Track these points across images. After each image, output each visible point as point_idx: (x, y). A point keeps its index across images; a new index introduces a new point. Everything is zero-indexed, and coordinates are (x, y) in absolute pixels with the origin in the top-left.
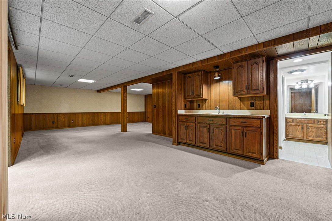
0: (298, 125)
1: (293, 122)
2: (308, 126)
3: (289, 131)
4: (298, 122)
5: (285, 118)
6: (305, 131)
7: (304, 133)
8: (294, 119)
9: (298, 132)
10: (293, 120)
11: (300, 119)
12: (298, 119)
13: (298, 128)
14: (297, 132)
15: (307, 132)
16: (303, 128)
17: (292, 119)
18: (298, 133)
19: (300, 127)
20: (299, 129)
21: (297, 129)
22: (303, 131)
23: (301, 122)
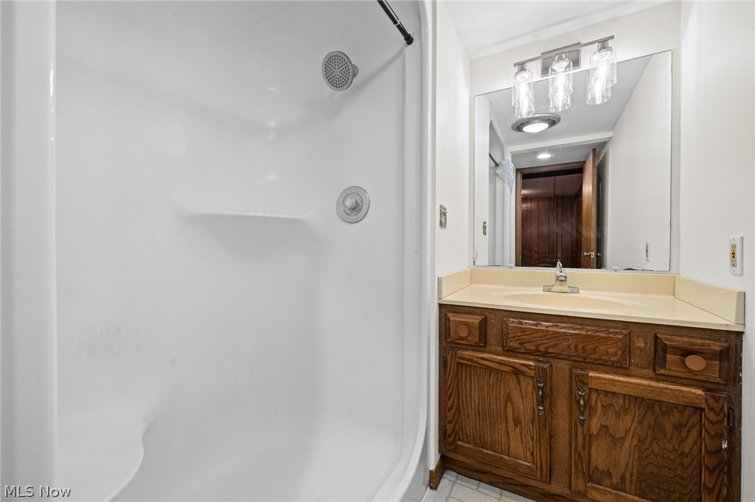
0: (517, 372)
1: (482, 344)
2: (583, 381)
3: (458, 410)
4: (514, 344)
5: (441, 305)
6: (562, 424)
7: (551, 437)
8: (492, 320)
9: (517, 422)
10: (484, 324)
11: (529, 323)
12: (513, 322)
13: (516, 396)
14: (511, 424)
15: (573, 436)
16: (545, 397)
17: (475, 320)
18: (514, 435)
19: (527, 385)
20: (524, 401)
21: (509, 398)
22: (545, 424)
23: (531, 347)
